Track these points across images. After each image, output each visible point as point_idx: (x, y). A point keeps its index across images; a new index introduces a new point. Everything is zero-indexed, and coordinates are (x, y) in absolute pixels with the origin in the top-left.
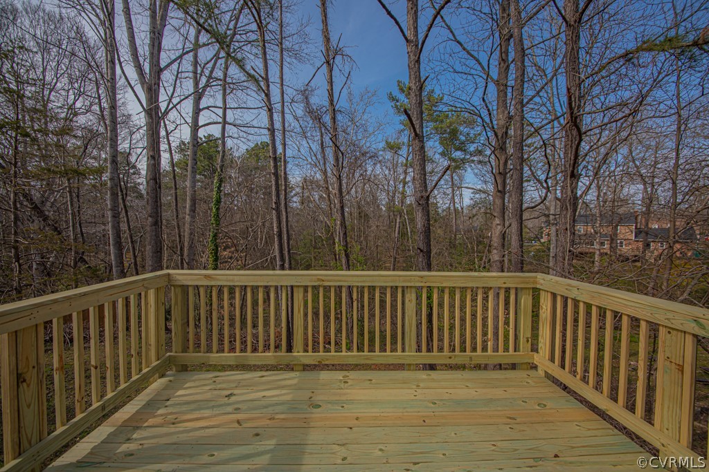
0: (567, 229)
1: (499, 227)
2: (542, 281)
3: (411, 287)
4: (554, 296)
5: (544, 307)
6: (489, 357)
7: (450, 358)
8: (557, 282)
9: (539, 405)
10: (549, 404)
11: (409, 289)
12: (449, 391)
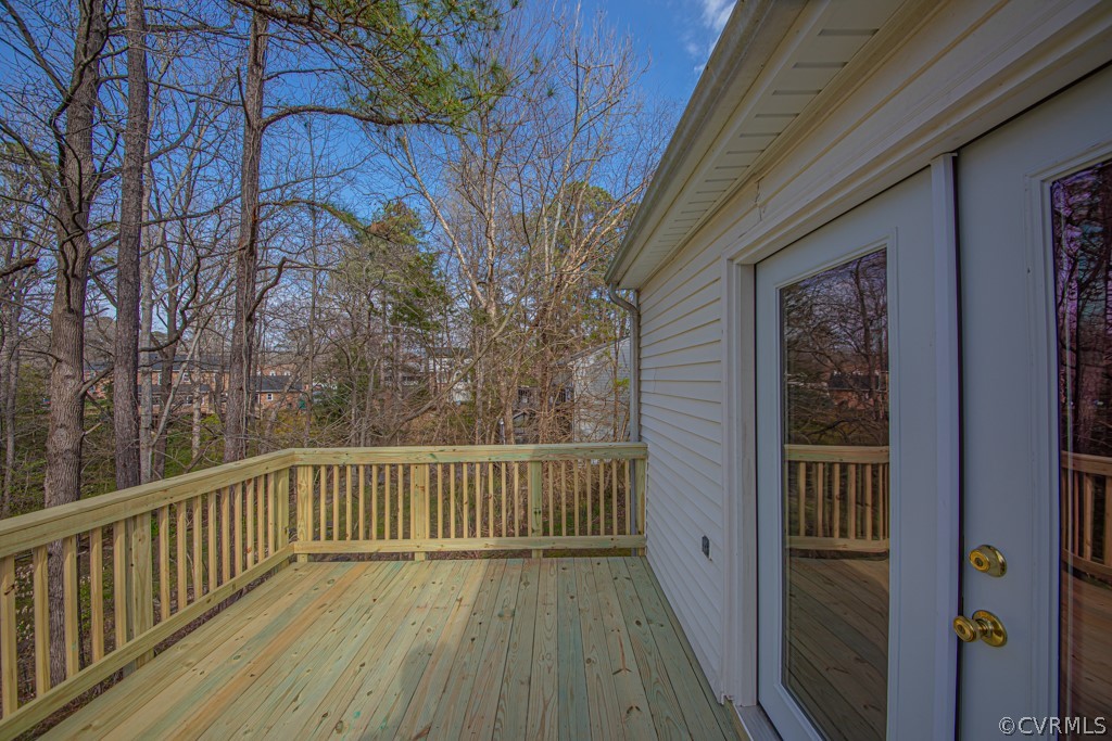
0: (241, 389)
1: (71, 382)
2: (302, 456)
3: (142, 514)
4: (316, 468)
5: (304, 484)
6: (253, 572)
7: (208, 601)
8: (322, 453)
9: (329, 583)
10: (335, 577)
11: (138, 520)
12: (238, 635)
